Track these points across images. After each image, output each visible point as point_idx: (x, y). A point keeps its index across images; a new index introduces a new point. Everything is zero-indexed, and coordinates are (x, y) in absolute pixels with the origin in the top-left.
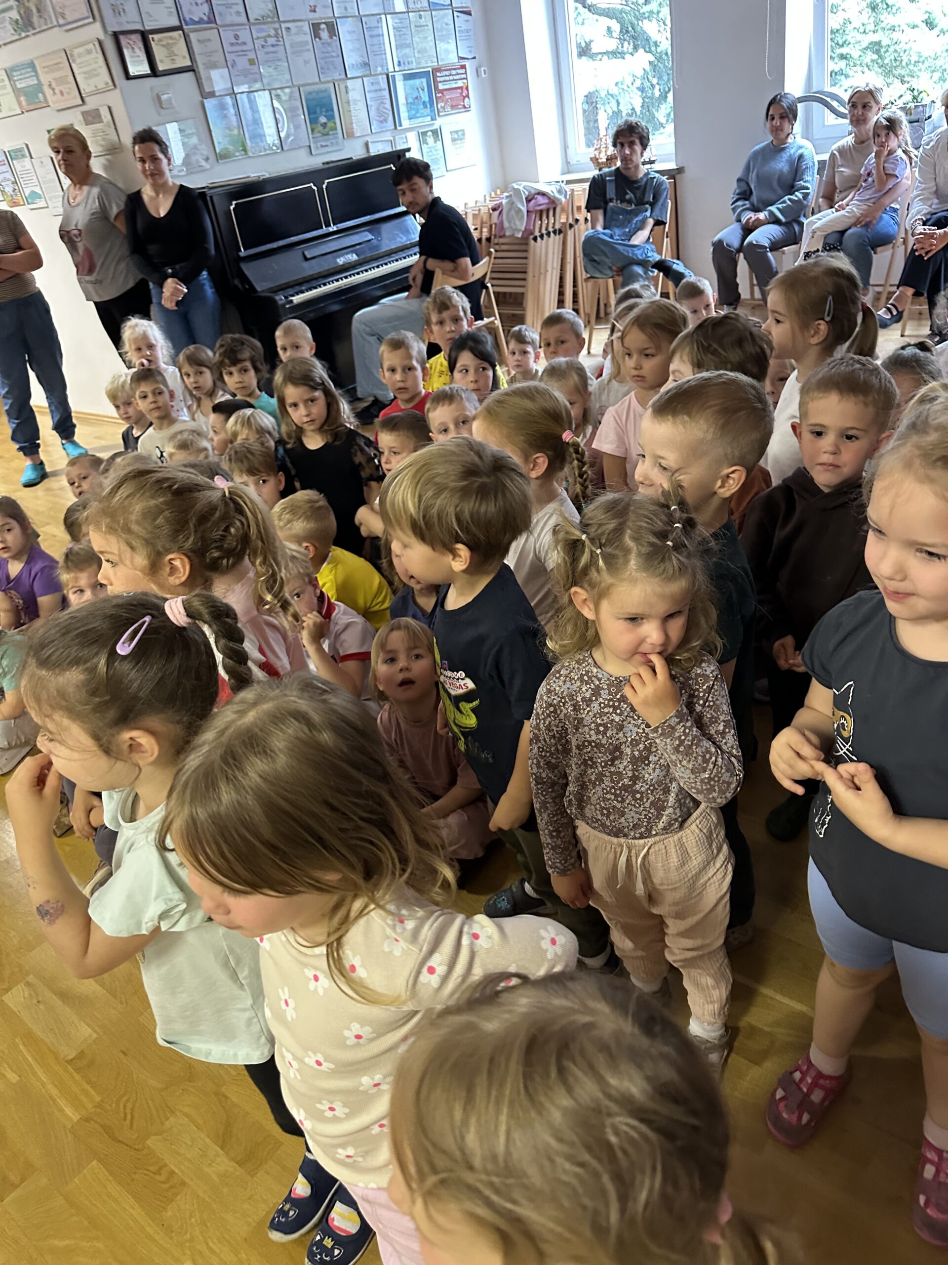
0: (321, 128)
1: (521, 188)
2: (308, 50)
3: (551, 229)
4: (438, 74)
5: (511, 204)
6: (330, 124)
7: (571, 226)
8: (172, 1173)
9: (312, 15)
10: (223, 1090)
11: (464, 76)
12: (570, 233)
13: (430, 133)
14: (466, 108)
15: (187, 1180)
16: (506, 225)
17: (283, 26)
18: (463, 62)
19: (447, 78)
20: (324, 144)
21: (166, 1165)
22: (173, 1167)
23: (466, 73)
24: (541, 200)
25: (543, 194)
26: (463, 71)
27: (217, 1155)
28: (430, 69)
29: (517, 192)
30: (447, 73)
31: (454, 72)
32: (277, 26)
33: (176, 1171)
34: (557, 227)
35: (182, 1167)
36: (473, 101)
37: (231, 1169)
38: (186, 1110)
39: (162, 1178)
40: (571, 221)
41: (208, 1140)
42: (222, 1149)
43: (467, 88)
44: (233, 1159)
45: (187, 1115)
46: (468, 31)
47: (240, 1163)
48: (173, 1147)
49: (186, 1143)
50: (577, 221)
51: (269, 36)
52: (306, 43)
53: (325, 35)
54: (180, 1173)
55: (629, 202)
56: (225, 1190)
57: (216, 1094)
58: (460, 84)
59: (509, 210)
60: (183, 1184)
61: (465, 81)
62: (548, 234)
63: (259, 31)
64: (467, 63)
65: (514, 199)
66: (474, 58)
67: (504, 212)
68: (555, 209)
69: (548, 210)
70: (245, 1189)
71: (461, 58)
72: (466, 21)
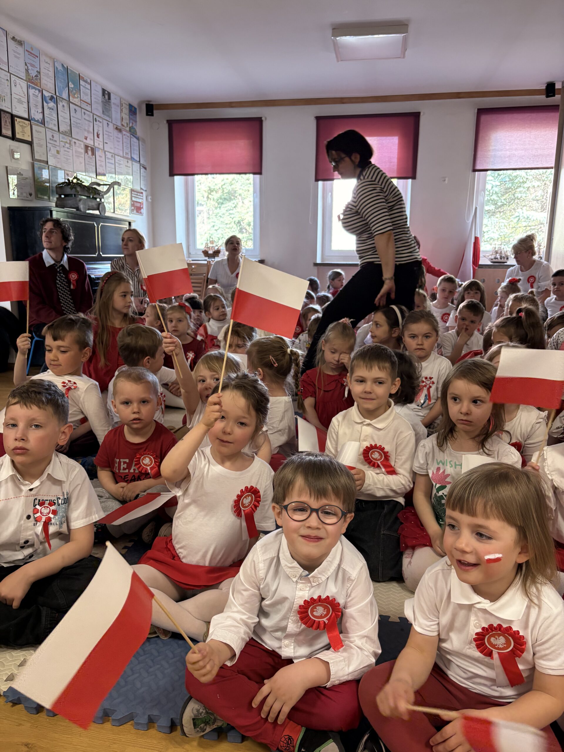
2: (82, 157)
4: (133, 192)
9: (85, 141)
11: (142, 198)
14: (141, 214)
17: (74, 140)
18: (142, 191)
19: (136, 196)
23: (143, 196)
30: (136, 193)
31: (139, 194)
32: (70, 139)
36: (144, 211)
43: (143, 204)
46: (145, 178)
51: (67, 142)
52: (82, 153)
53: (90, 153)
61: (142, 200)
63: (63, 138)
64: (144, 193)
66: (146, 191)
71: (141, 189)
72: (145, 172)
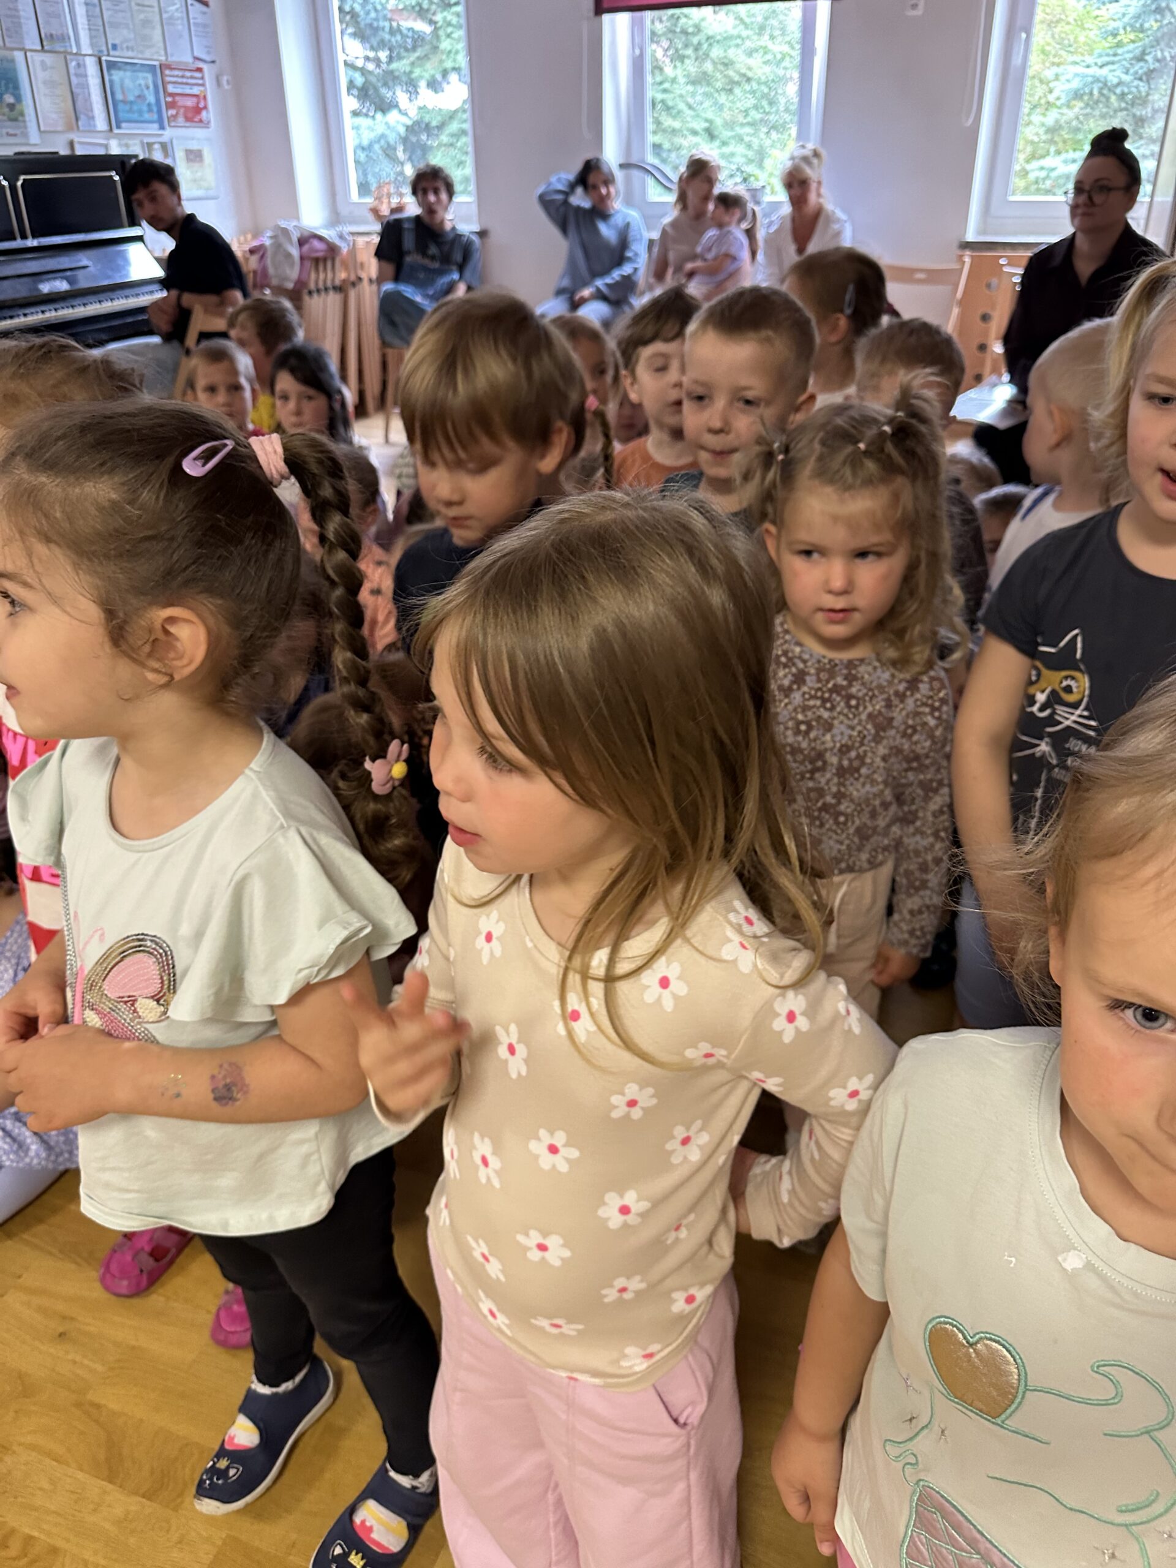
0: (6, 110)
1: (290, 228)
3: (329, 284)
4: (167, 72)
5: (278, 246)
6: (18, 107)
7: (354, 284)
8: (29, 1540)
10: (90, 1396)
11: (200, 82)
12: (352, 294)
13: (156, 146)
14: (204, 124)
15: (60, 1543)
16: (271, 271)
18: (201, 65)
19: (180, 80)
20: (11, 131)
21: (13, 1531)
22: (27, 1531)
23: (202, 78)
24: (317, 244)
25: (320, 238)
26: (198, 75)
27: (105, 1492)
28: (156, 63)
29: (285, 231)
30: (180, 73)
31: (188, 74)
33: (36, 1534)
34: (337, 283)
35: (45, 1526)
36: (211, 114)
37: (133, 1508)
38: (29, 1439)
39: (13, 1552)
40: (353, 278)
41: (80, 1475)
42: (110, 1482)
43: (205, 98)
44: (135, 1493)
45: (33, 1447)
46: (205, 26)
47: (148, 1496)
48: (20, 1499)
49: (41, 1489)
50: (360, 279)
54: (43, 1537)
55: (433, 258)
56: (132, 1541)
57: (78, 1405)
58: (196, 90)
59: (275, 254)
60: (54, 1551)
61: (202, 88)
62: (326, 289)
64: (205, 67)
65: (282, 240)
66: (213, 62)
67: (269, 254)
68: (333, 260)
69: (325, 260)
70: (168, 1531)
71: (197, 59)
72: (204, 13)
